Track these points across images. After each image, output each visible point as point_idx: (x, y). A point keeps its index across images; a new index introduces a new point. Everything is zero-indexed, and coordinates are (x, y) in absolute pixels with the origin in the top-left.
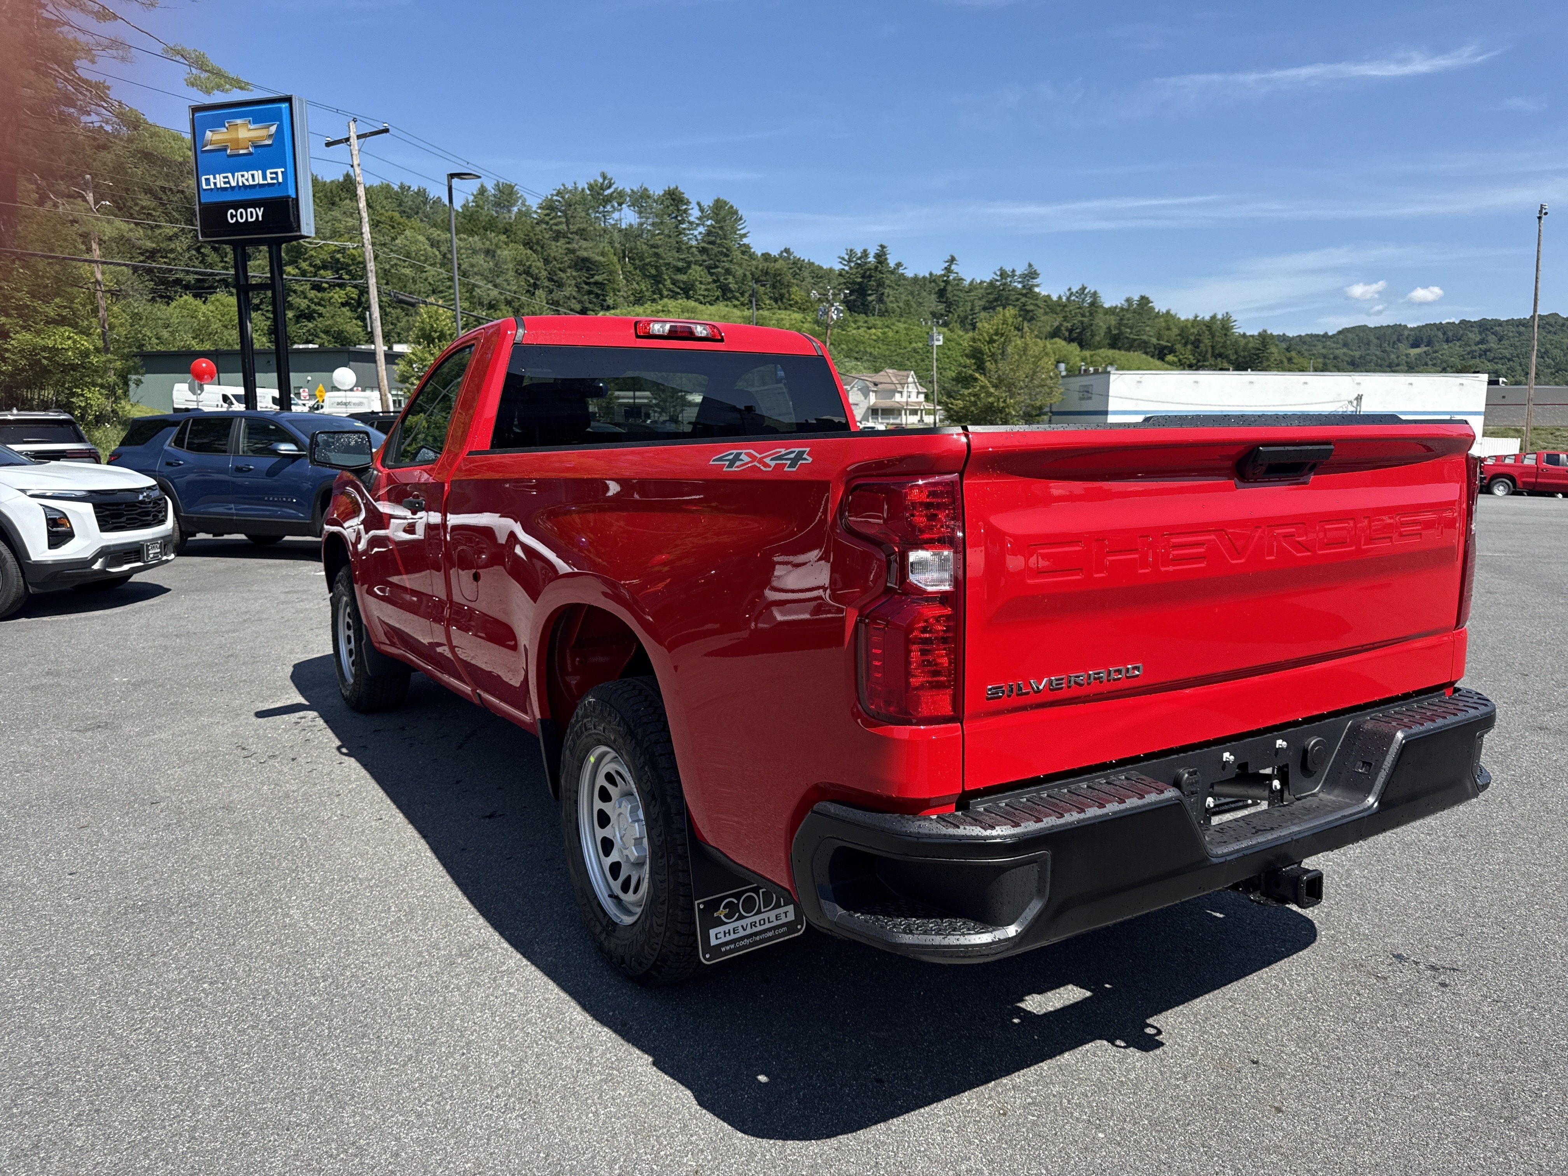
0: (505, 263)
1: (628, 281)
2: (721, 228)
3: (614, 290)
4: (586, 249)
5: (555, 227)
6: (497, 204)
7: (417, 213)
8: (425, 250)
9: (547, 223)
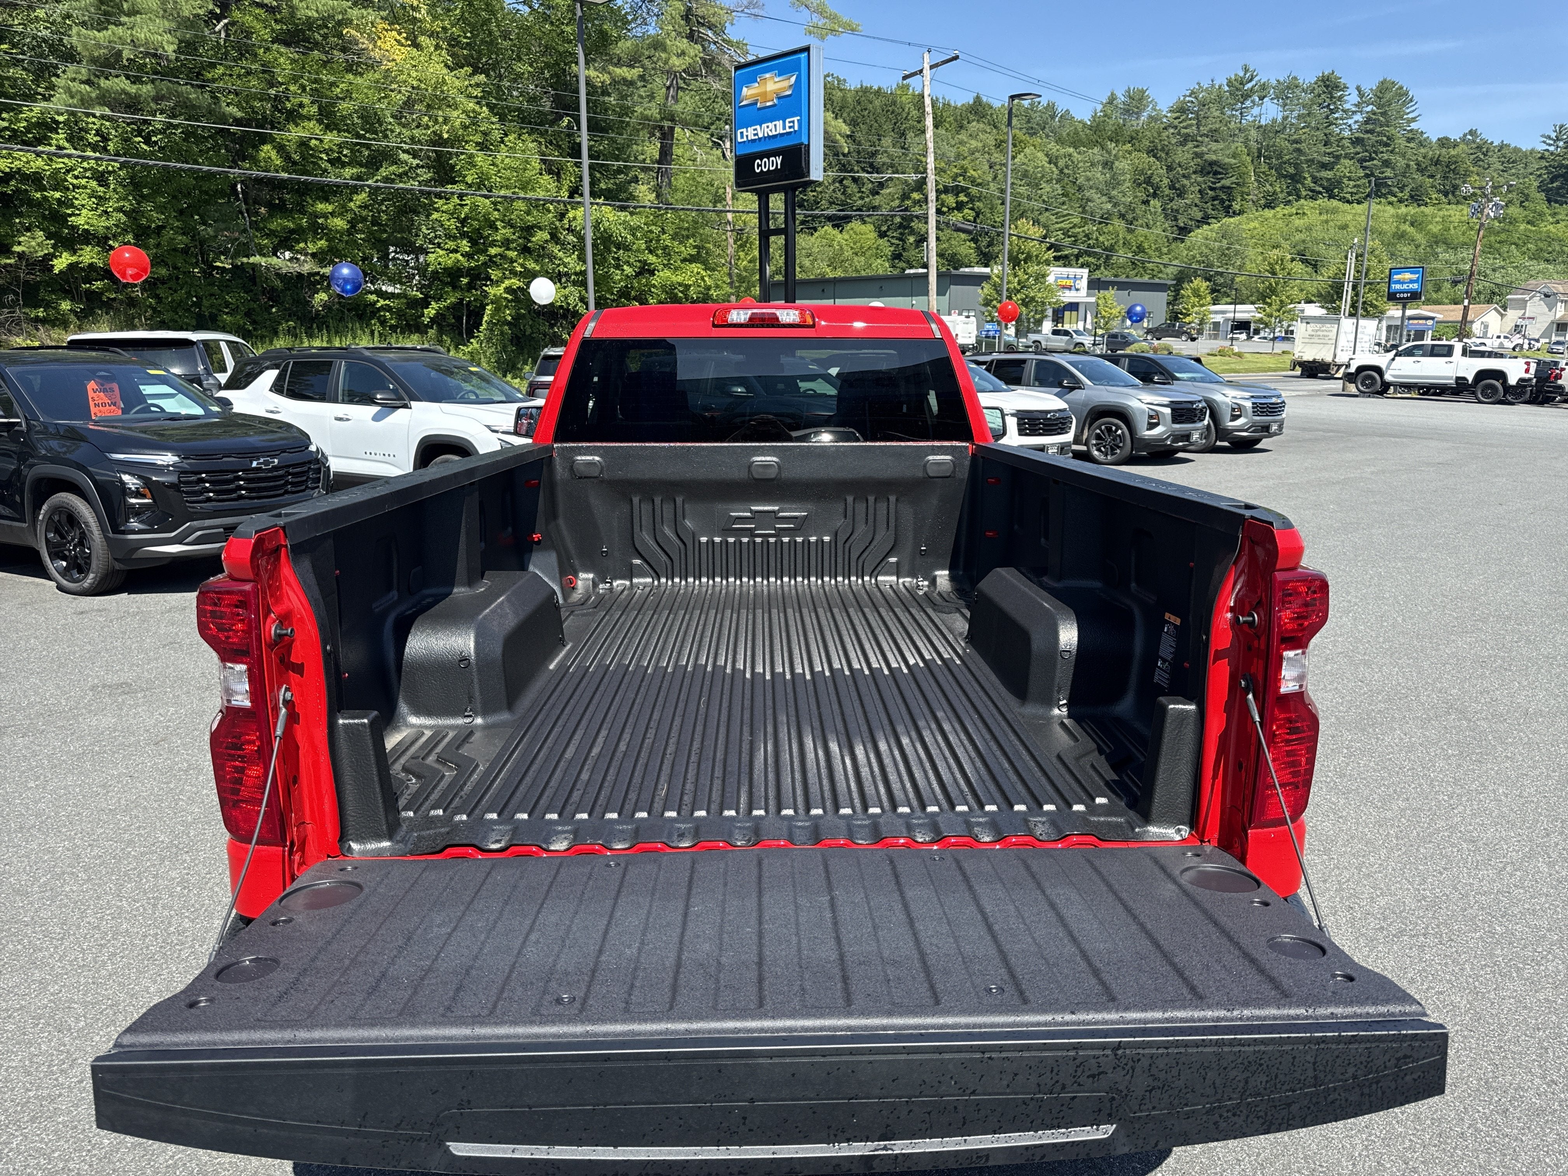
0: (1124, 174)
1: (1259, 182)
2: (1384, 114)
3: (1242, 194)
4: (1215, 151)
5: (1183, 131)
6: (1127, 111)
7: (1043, 129)
8: (1043, 166)
9: (1176, 127)
